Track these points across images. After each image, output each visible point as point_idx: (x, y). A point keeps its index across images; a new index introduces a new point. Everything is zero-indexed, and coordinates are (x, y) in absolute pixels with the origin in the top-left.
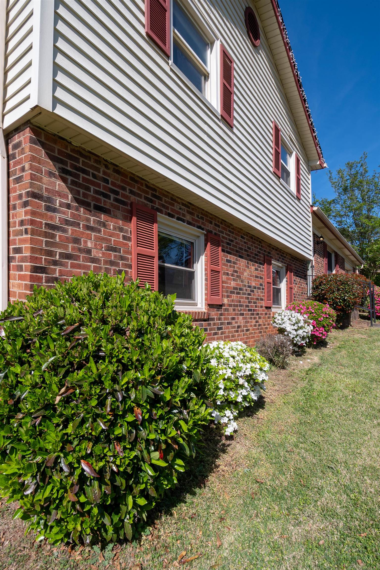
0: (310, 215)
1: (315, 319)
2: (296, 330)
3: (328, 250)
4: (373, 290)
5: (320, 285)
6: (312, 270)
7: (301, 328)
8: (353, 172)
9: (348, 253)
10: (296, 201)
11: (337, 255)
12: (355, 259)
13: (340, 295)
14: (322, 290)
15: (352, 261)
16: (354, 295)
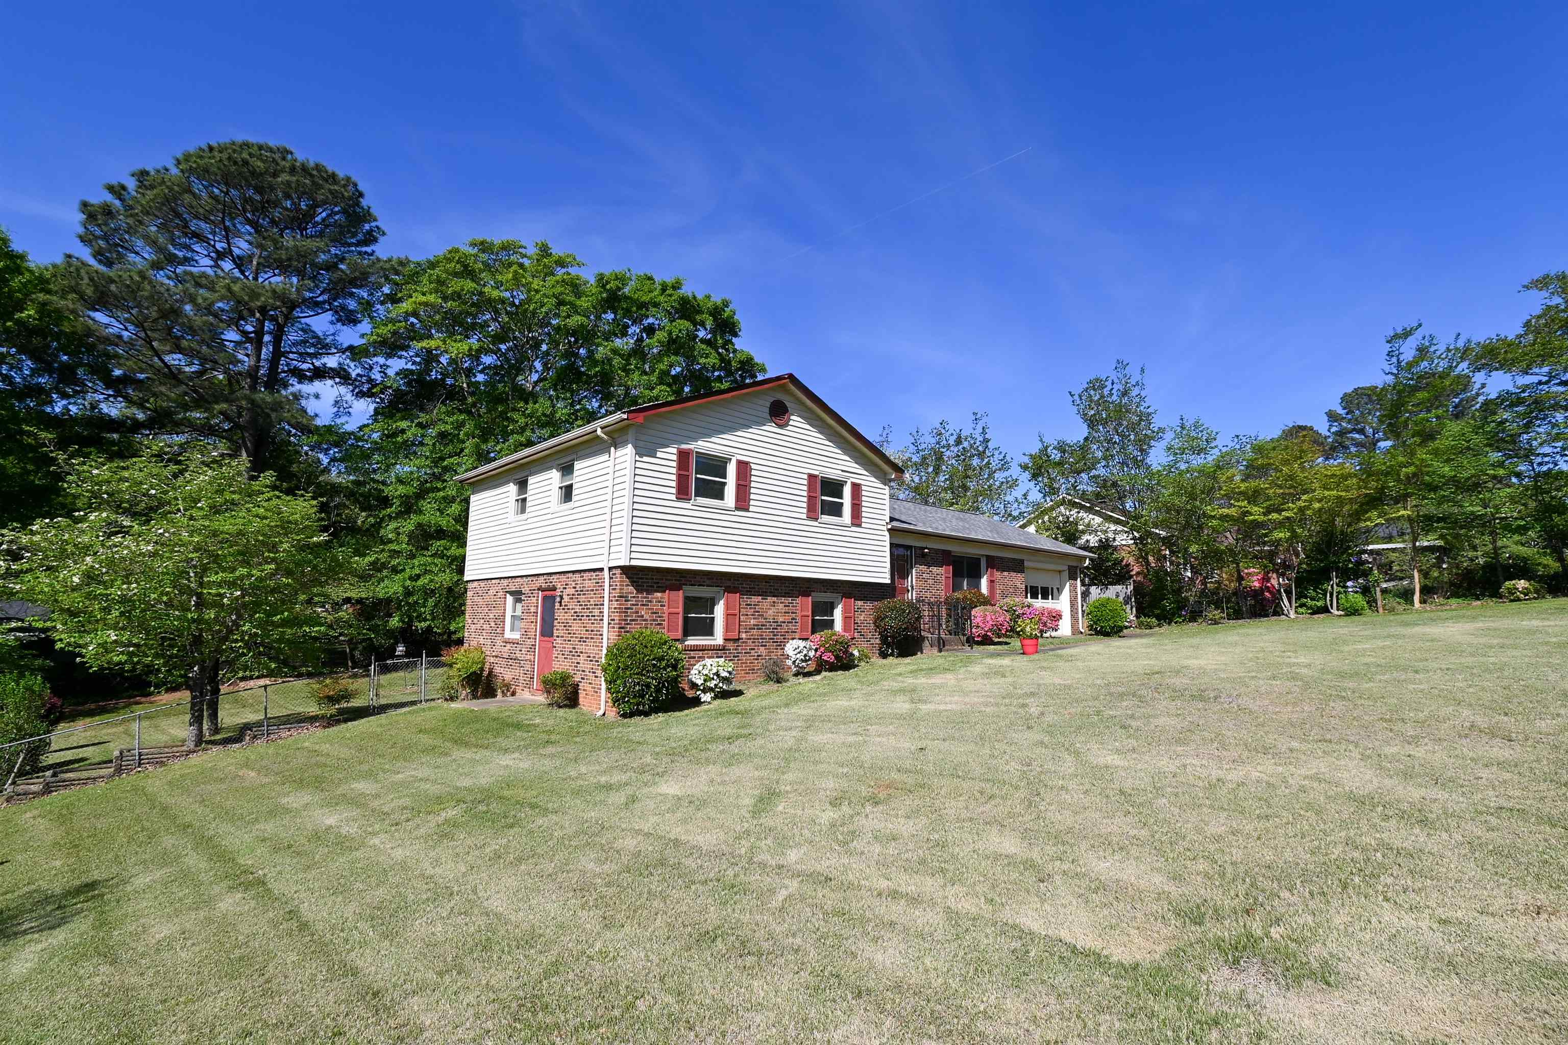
0: (885, 533)
10: (851, 529)
11: (992, 559)
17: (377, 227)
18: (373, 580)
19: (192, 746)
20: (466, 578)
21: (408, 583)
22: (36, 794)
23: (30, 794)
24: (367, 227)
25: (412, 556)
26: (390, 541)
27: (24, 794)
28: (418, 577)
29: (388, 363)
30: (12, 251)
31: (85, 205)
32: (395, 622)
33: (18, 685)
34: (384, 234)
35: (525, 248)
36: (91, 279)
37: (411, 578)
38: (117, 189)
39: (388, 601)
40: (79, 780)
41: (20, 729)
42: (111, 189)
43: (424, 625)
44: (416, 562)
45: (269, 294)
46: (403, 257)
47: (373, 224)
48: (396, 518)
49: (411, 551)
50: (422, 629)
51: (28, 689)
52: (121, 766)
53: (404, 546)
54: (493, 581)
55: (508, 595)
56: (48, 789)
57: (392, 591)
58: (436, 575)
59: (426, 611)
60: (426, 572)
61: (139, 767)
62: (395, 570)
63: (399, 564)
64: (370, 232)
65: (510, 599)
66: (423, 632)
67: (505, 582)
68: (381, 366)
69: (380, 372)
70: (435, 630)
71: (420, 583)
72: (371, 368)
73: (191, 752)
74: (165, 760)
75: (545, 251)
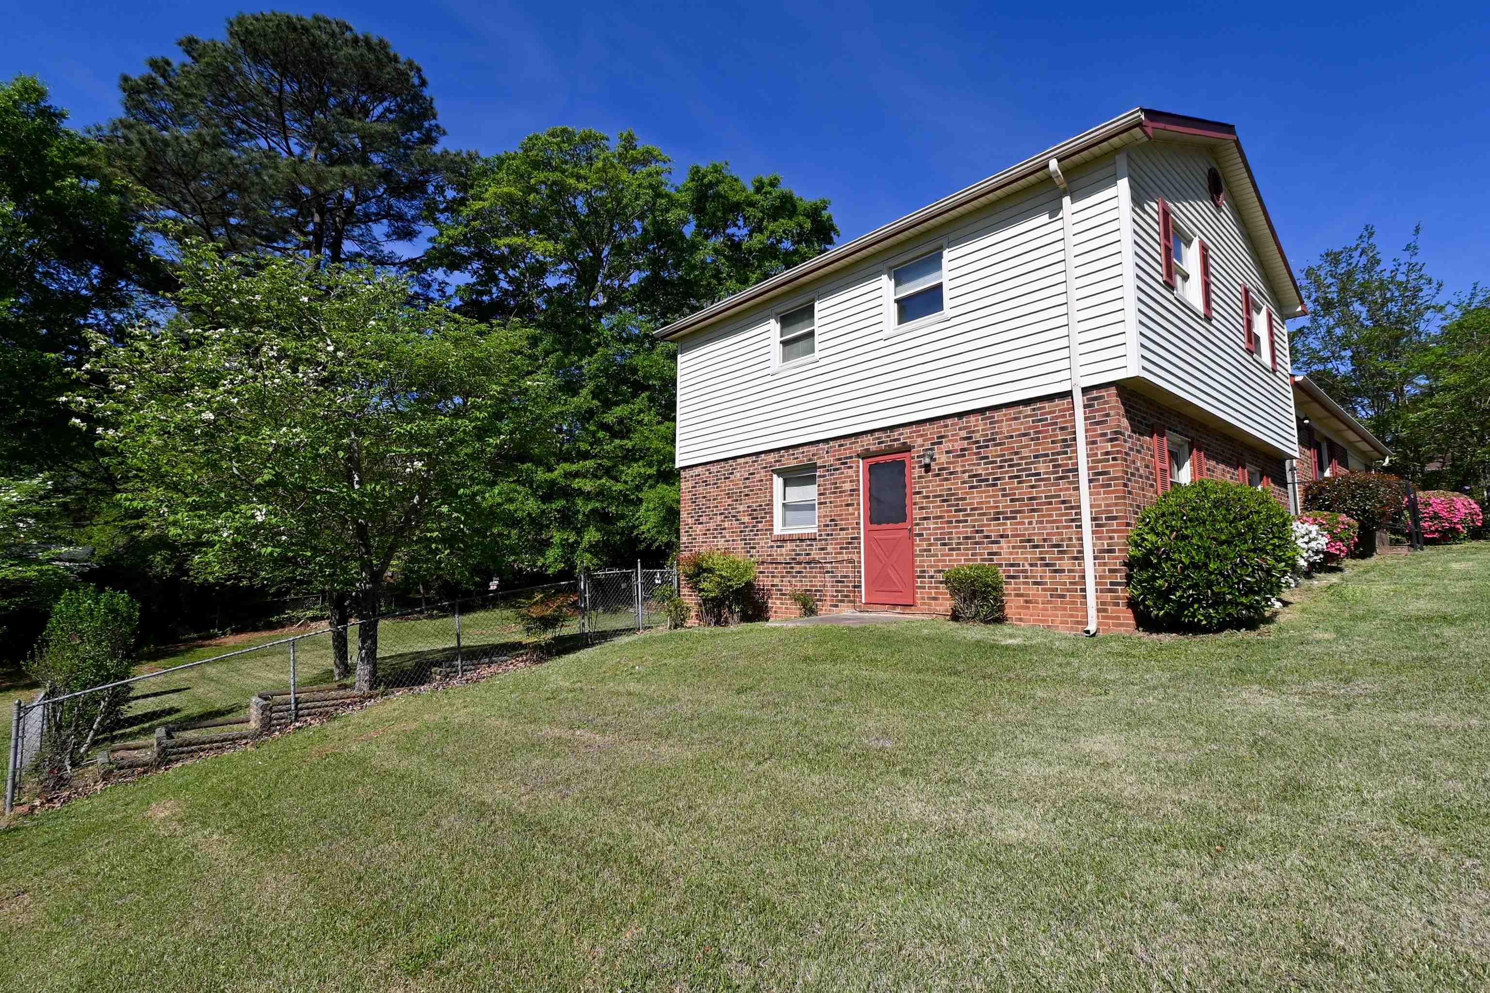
0: (1290, 389)
1: (1330, 532)
2: (1307, 543)
3: (1317, 438)
4: (1415, 497)
5: (1321, 494)
6: (1293, 474)
7: (1315, 539)
8: (1342, 268)
9: (1352, 436)
10: (1271, 376)
11: (1331, 445)
12: (1369, 448)
13: (1357, 504)
14: (1324, 500)
15: (1363, 453)
16: (1381, 502)
17: (437, 126)
19: (365, 687)
20: (677, 466)
22: (148, 767)
23: (138, 766)
24: (426, 124)
27: (130, 767)
29: (447, 280)
30: (50, 107)
31: (126, 79)
33: (97, 602)
34: (444, 133)
35: (607, 139)
36: (143, 142)
38: (162, 64)
40: (211, 742)
41: (100, 667)
42: (154, 64)
45: (338, 178)
46: (472, 151)
47: (433, 122)
51: (112, 610)
52: (271, 719)
54: (739, 461)
55: (775, 476)
56: (165, 758)
61: (296, 720)
64: (430, 130)
65: (778, 482)
67: (771, 458)
68: (440, 284)
69: (438, 290)
72: (429, 286)
73: (363, 698)
74: (332, 709)
75: (629, 143)
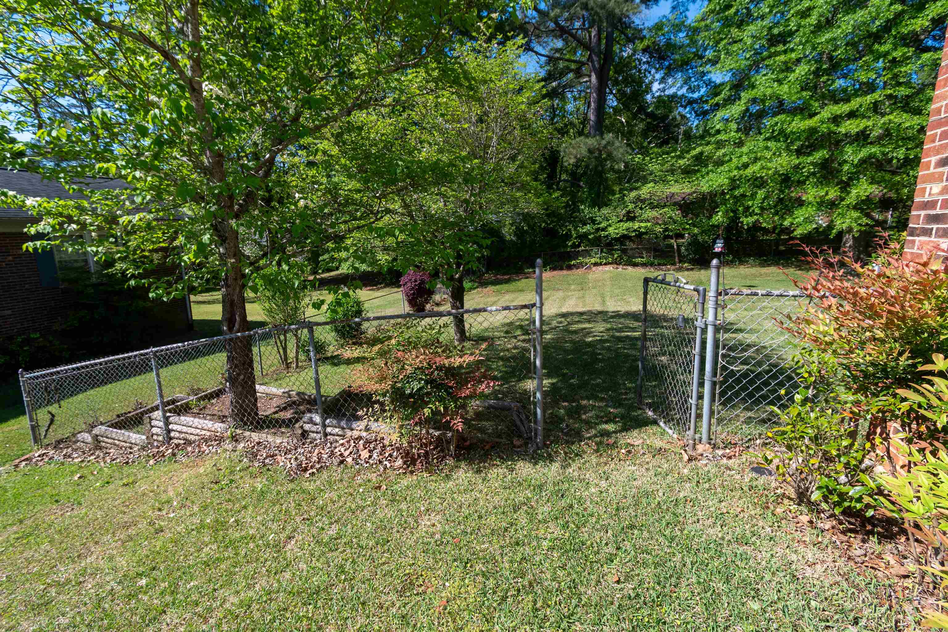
18: (698, 175)
21: (735, 173)
25: (740, 144)
26: (718, 132)
28: (746, 166)
32: (719, 218)
37: (738, 168)
39: (712, 195)
43: (750, 220)
44: (745, 149)
48: (724, 106)
49: (740, 138)
50: (748, 225)
53: (733, 134)
57: (717, 184)
58: (770, 160)
59: (755, 204)
60: (756, 160)
62: (720, 163)
63: (724, 155)
66: (749, 229)
70: (764, 225)
71: (749, 172)
